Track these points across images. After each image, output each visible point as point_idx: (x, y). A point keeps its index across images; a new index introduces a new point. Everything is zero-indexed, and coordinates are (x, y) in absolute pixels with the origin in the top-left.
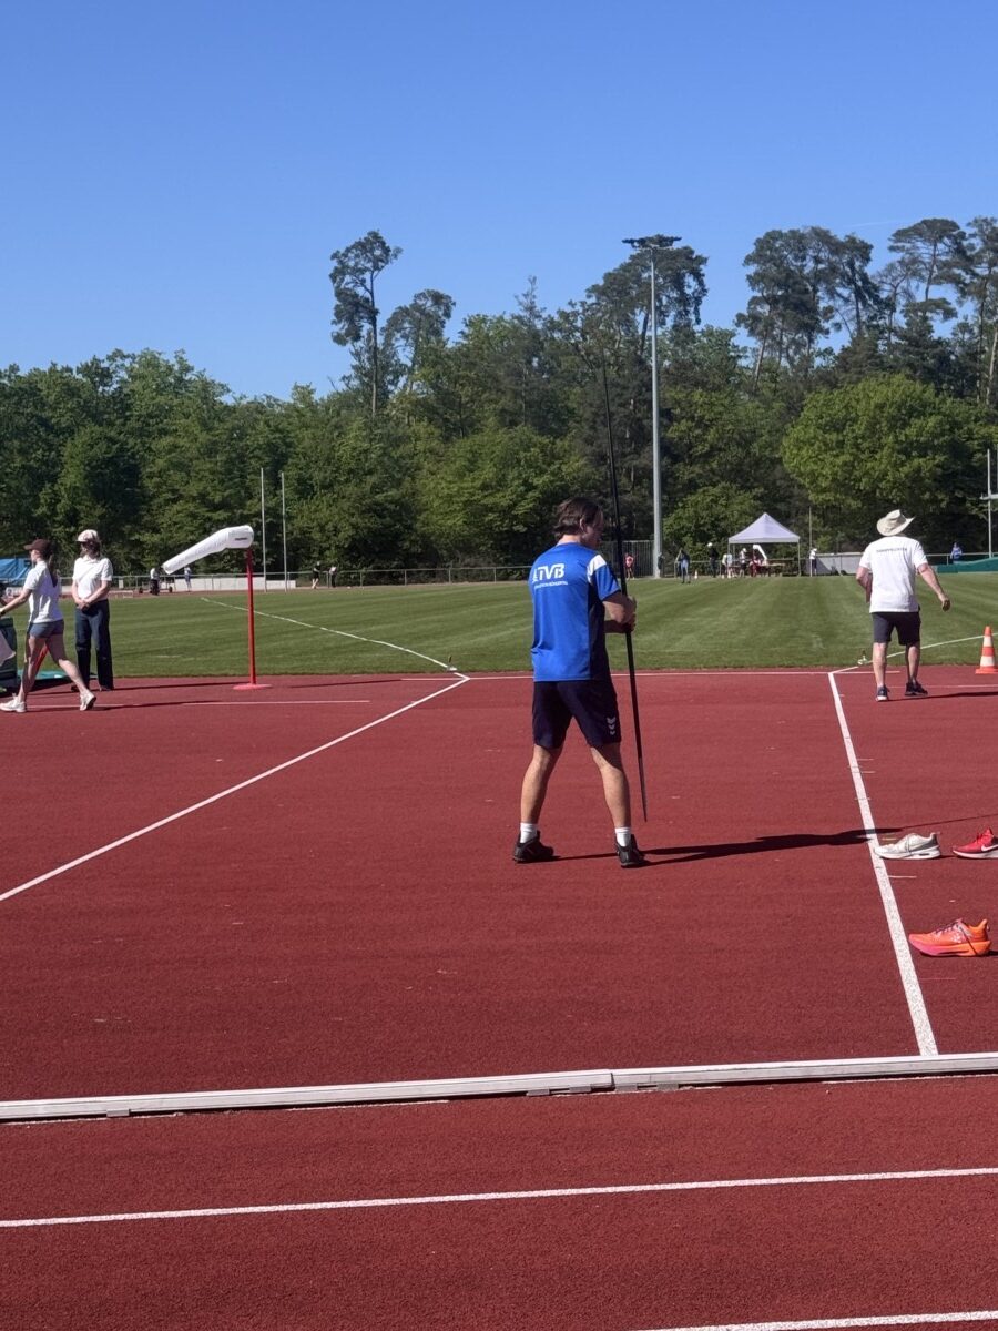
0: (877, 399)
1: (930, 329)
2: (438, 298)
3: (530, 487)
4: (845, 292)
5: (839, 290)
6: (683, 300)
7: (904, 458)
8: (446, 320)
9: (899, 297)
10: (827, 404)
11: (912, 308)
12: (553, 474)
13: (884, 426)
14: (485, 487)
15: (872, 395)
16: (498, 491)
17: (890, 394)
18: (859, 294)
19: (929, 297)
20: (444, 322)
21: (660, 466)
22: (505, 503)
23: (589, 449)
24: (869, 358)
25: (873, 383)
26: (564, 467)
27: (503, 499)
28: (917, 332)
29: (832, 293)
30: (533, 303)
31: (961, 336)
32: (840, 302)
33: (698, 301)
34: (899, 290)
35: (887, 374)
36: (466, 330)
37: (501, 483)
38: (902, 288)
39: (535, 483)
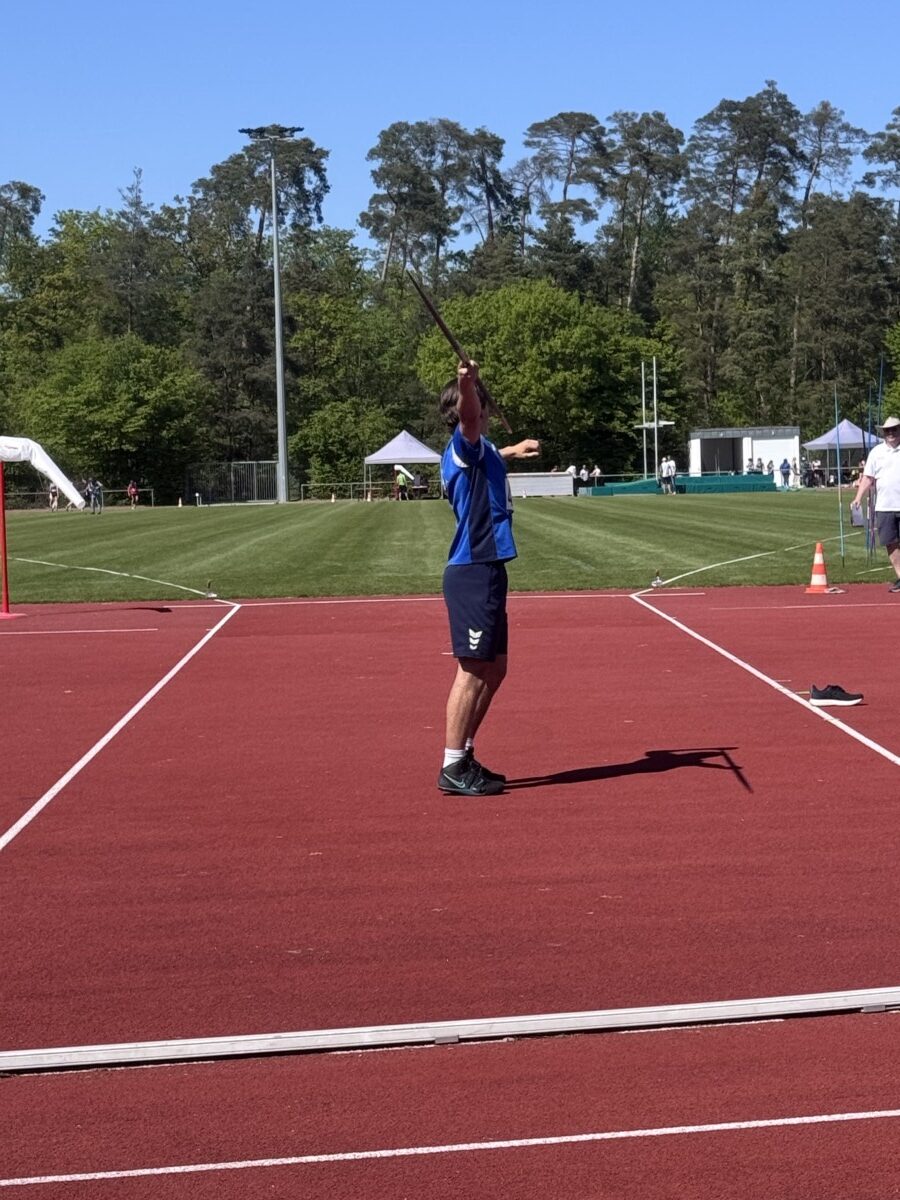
0: (519, 307)
1: (571, 232)
2: (25, 191)
3: (141, 402)
4: (476, 191)
5: (470, 188)
6: (303, 197)
7: (548, 371)
8: (35, 216)
9: (531, 197)
10: (465, 313)
11: (549, 210)
12: (166, 387)
13: (527, 336)
14: (88, 403)
15: (512, 302)
16: (104, 406)
17: (532, 301)
18: (490, 192)
19: (568, 197)
20: (31, 218)
21: (285, 379)
22: (112, 419)
23: (204, 360)
24: (507, 264)
25: (513, 290)
26: (178, 380)
27: (110, 415)
28: (556, 235)
29: (462, 191)
30: (138, 197)
31: (605, 240)
32: (470, 201)
33: (319, 198)
34: (532, 190)
35: (528, 281)
36: (58, 228)
37: (109, 397)
38: (535, 187)
39: (147, 397)
